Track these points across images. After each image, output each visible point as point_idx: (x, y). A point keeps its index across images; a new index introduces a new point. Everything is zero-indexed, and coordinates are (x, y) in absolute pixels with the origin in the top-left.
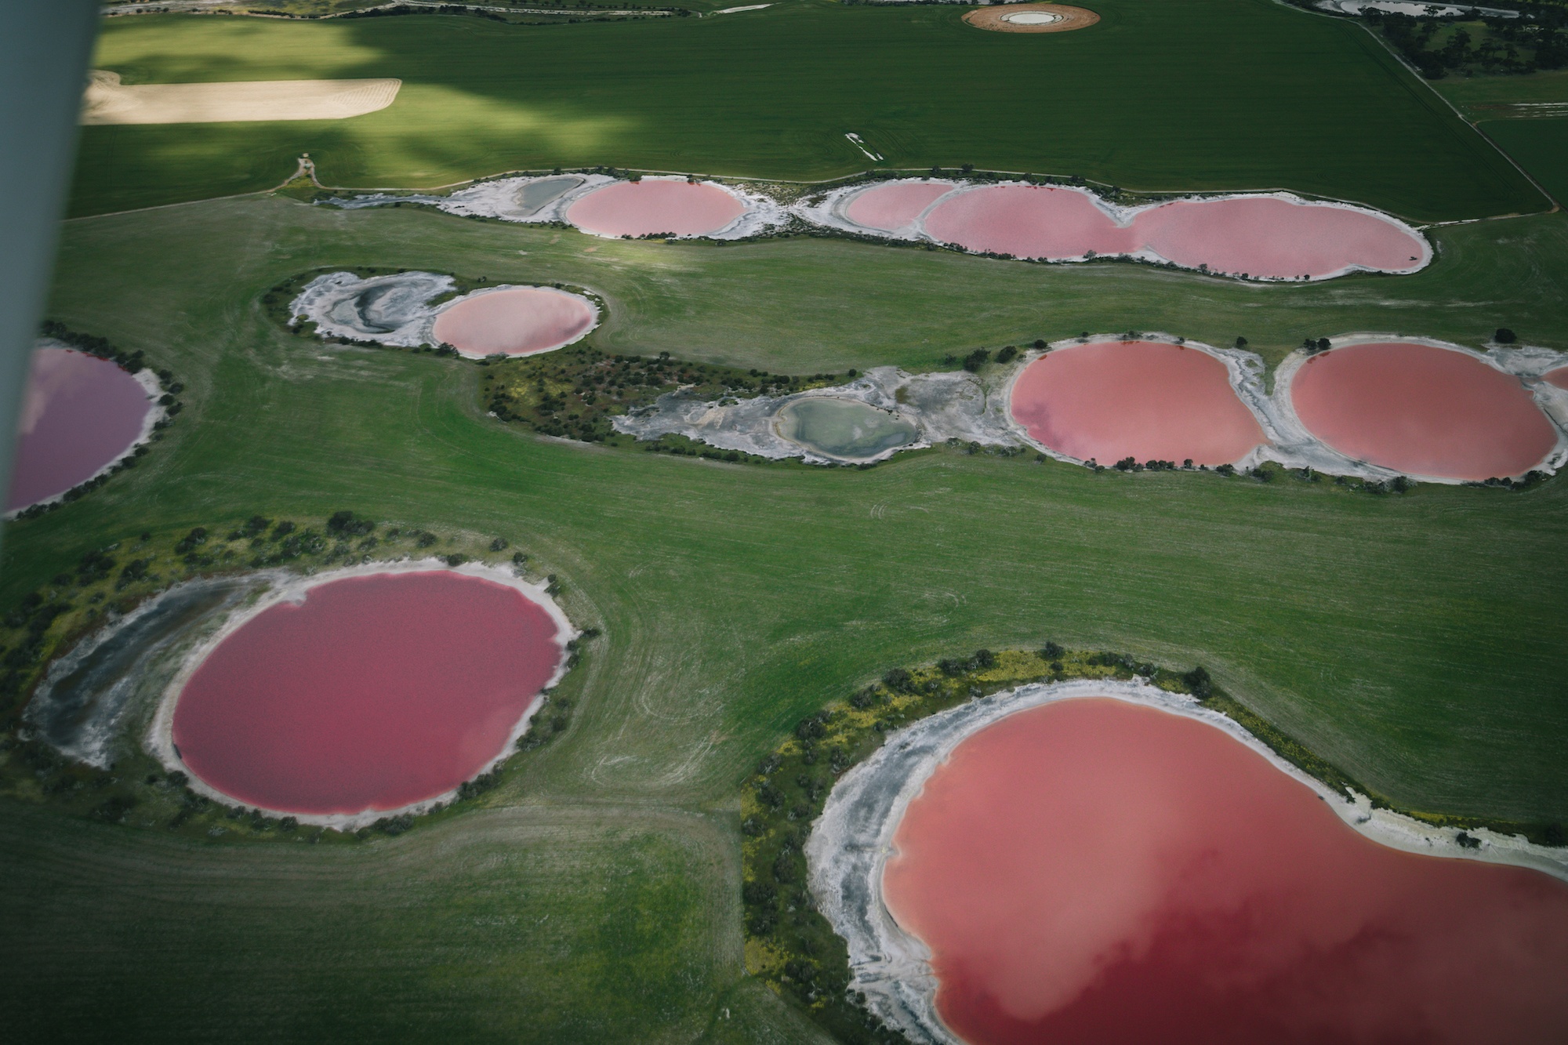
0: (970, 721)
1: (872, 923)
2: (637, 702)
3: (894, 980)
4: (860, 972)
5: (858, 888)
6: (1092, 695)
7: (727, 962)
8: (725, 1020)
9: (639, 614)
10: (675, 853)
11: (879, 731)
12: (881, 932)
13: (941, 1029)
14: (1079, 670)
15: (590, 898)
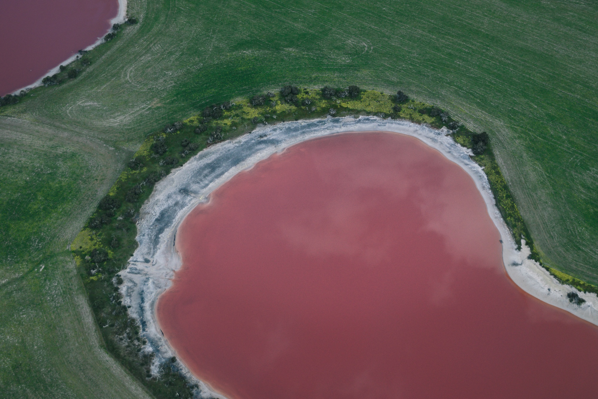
0: (315, 130)
1: (161, 240)
2: (126, 71)
3: (147, 276)
4: (133, 266)
5: (169, 217)
6: (406, 133)
7: (63, 239)
8: (38, 272)
9: (167, 16)
10: (81, 168)
11: (254, 123)
12: (162, 247)
13: (152, 313)
14: (411, 115)
15: (16, 182)
